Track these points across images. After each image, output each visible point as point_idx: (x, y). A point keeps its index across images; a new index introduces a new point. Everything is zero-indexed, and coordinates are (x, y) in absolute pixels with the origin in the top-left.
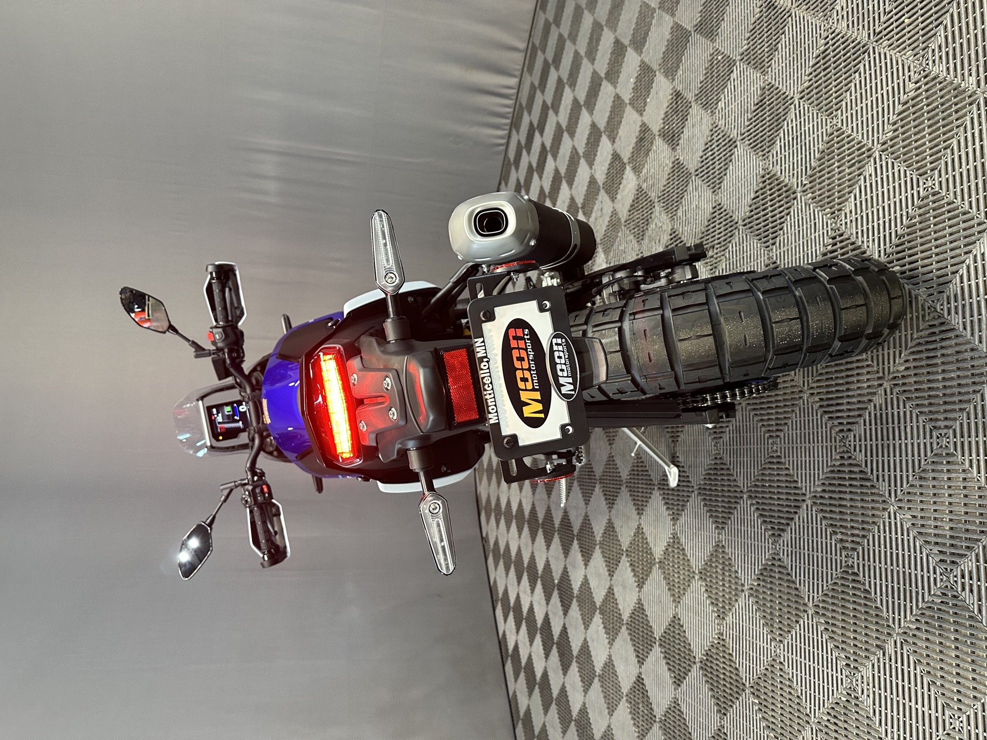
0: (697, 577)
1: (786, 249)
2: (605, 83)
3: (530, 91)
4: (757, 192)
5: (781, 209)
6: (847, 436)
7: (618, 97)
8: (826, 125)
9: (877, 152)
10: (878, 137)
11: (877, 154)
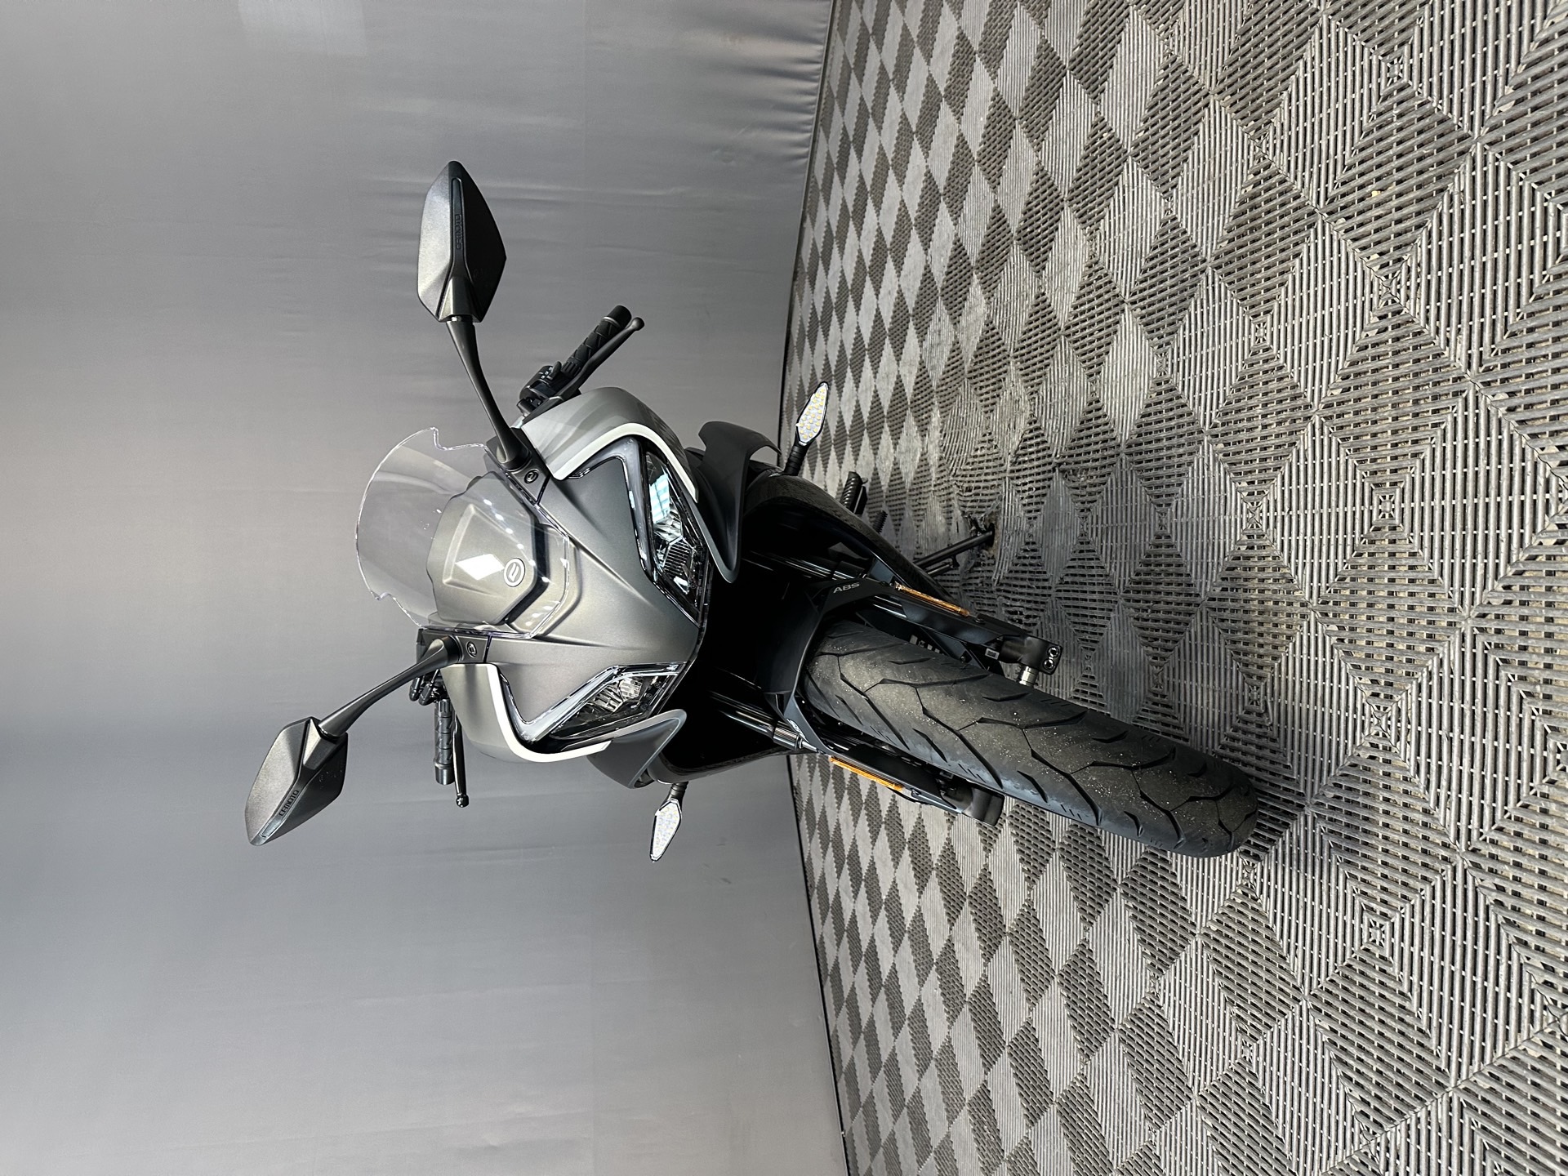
0: (1057, 979)
1: (1184, 520)
2: (944, 106)
3: (842, 69)
4: (1148, 406)
5: (1181, 450)
6: (1253, 865)
7: (962, 142)
8: (1250, 334)
9: (1317, 417)
10: (1321, 390)
11: (1316, 419)
